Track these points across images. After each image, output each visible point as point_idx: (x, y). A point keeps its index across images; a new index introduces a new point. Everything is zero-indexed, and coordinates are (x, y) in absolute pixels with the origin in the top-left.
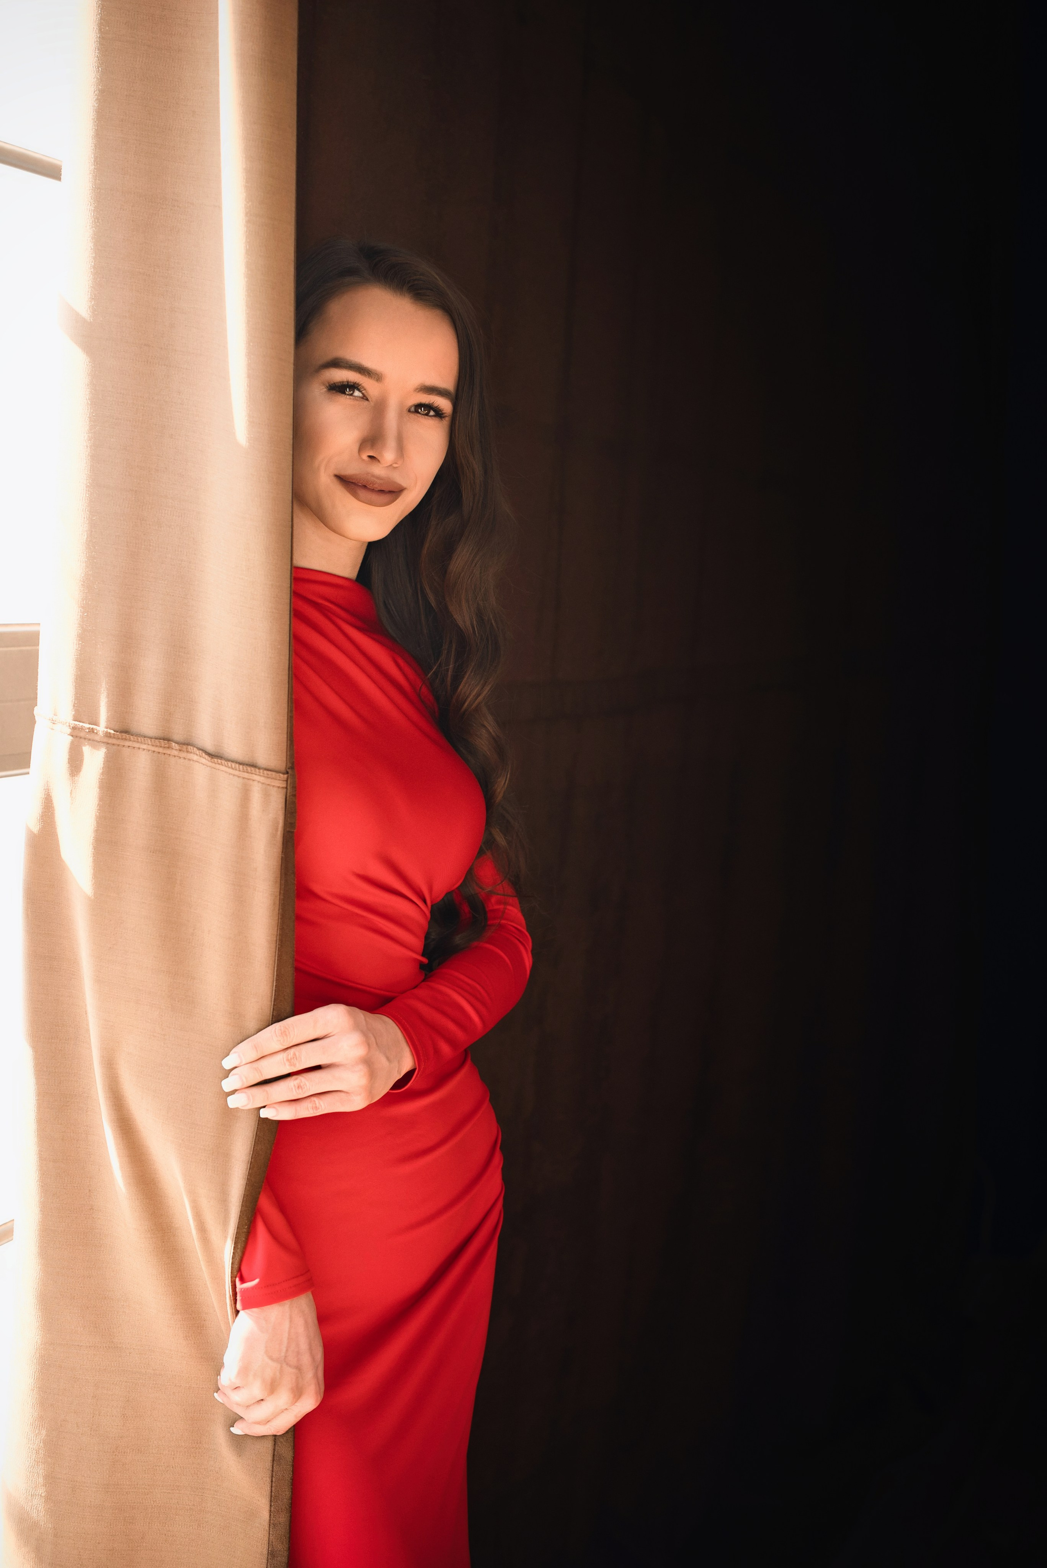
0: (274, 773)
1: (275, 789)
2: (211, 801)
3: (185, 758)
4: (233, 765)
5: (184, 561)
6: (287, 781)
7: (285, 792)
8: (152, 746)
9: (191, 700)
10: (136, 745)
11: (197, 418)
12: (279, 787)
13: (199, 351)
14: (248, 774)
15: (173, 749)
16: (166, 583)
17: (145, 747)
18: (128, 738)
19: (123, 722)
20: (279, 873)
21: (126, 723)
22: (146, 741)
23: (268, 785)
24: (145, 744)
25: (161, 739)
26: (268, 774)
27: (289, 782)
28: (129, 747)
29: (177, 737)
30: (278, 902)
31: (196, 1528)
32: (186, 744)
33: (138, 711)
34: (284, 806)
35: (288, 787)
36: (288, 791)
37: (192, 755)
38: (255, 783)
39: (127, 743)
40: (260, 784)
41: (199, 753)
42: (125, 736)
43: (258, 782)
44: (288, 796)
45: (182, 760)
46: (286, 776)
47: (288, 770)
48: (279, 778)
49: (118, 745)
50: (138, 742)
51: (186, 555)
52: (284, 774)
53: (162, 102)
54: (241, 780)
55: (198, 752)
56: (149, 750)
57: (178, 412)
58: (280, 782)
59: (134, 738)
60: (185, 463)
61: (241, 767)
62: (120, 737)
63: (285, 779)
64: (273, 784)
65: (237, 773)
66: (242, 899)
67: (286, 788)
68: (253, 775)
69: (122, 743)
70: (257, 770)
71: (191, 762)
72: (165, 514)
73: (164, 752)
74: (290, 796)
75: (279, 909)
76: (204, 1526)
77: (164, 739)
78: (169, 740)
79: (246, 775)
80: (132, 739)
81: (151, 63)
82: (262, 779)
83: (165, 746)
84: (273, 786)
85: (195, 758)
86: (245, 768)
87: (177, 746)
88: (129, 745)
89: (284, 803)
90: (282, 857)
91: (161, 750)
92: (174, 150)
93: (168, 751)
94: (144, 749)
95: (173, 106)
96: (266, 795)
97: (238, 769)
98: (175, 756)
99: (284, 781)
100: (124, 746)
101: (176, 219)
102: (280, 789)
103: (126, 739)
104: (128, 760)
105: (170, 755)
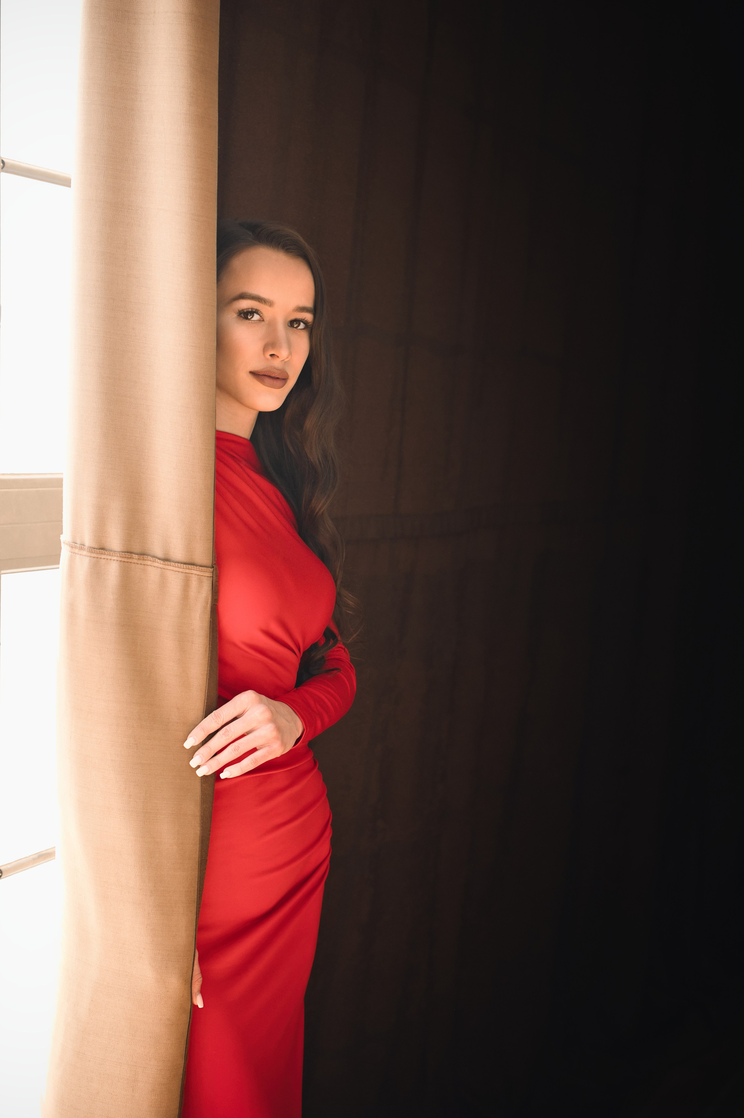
0: (205, 568)
1: (206, 578)
2: (161, 589)
3: (141, 564)
4: (179, 565)
5: (138, 437)
6: (213, 572)
7: (212, 580)
8: (119, 558)
9: (144, 526)
10: (109, 557)
11: (146, 345)
12: (208, 577)
13: (147, 302)
14: (189, 570)
15: (133, 558)
16: (126, 452)
17: (115, 558)
18: (104, 553)
19: (100, 543)
20: (209, 631)
21: (102, 543)
22: (116, 554)
23: (202, 576)
24: (115, 556)
25: (125, 552)
26: (202, 569)
27: (214, 573)
28: (104, 558)
29: (135, 551)
30: (208, 649)
31: (131, 1092)
32: (143, 554)
33: (110, 535)
34: (211, 589)
35: (214, 577)
36: (214, 579)
37: (146, 561)
38: (193, 575)
39: (103, 556)
40: (196, 576)
41: (153, 559)
42: (102, 551)
43: (195, 574)
44: (214, 582)
45: (139, 566)
46: (212, 569)
47: (213, 565)
48: (208, 571)
49: (97, 558)
50: (110, 555)
51: (139, 433)
52: (211, 568)
53: (121, 142)
54: (184, 574)
55: (151, 559)
56: (118, 560)
57: (133, 341)
58: (209, 573)
59: (108, 553)
60: (138, 374)
61: (185, 566)
62: (99, 552)
63: (212, 571)
64: (205, 575)
65: (181, 570)
66: (184, 650)
67: (213, 577)
68: (193, 570)
69: (99, 556)
70: (195, 567)
71: (146, 566)
72: (125, 407)
73: (128, 561)
74: (215, 582)
75: (209, 654)
76: (137, 1090)
77: (128, 552)
78: (131, 553)
79: (188, 571)
80: (106, 553)
81: (114, 118)
82: (198, 573)
83: (129, 557)
84: (205, 576)
85: (149, 563)
86: (187, 567)
87: (136, 556)
88: (104, 557)
89: (211, 587)
90: (210, 621)
91: (126, 560)
92: (129, 173)
93: (130, 560)
94: (114, 560)
95: (128, 145)
96: (200, 582)
97: (182, 568)
98: (134, 563)
99: (211, 572)
100: (101, 558)
101: (130, 217)
102: (209, 578)
103: (102, 554)
104: (103, 567)
105: (131, 562)
